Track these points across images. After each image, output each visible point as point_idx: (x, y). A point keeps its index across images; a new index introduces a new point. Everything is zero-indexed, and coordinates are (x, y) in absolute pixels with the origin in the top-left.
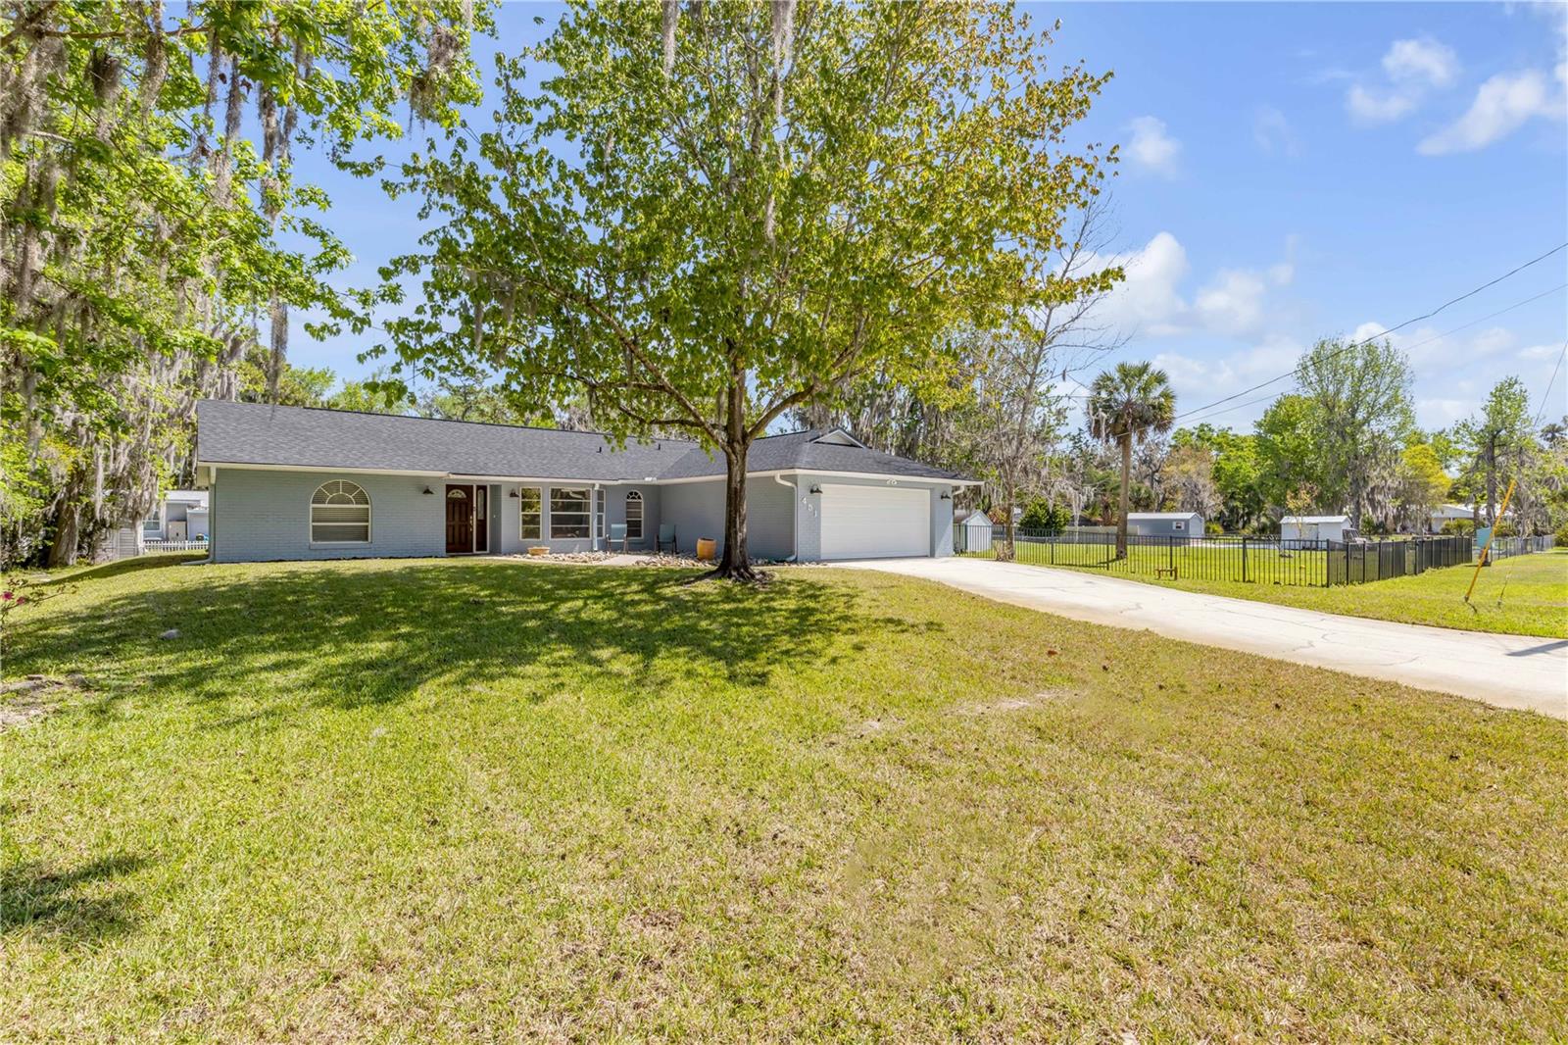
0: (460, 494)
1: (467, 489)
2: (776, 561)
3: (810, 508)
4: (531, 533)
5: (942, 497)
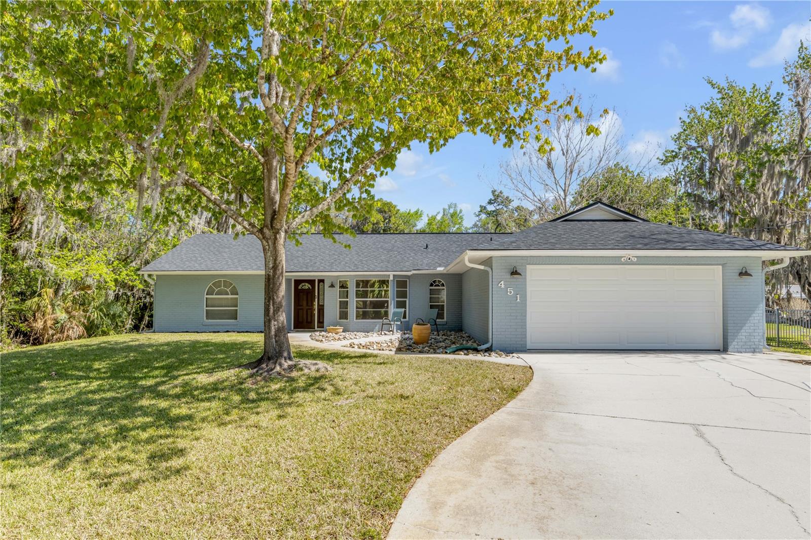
0: (307, 286)
1: (312, 282)
2: (467, 349)
3: (511, 292)
4: (344, 315)
5: (741, 274)
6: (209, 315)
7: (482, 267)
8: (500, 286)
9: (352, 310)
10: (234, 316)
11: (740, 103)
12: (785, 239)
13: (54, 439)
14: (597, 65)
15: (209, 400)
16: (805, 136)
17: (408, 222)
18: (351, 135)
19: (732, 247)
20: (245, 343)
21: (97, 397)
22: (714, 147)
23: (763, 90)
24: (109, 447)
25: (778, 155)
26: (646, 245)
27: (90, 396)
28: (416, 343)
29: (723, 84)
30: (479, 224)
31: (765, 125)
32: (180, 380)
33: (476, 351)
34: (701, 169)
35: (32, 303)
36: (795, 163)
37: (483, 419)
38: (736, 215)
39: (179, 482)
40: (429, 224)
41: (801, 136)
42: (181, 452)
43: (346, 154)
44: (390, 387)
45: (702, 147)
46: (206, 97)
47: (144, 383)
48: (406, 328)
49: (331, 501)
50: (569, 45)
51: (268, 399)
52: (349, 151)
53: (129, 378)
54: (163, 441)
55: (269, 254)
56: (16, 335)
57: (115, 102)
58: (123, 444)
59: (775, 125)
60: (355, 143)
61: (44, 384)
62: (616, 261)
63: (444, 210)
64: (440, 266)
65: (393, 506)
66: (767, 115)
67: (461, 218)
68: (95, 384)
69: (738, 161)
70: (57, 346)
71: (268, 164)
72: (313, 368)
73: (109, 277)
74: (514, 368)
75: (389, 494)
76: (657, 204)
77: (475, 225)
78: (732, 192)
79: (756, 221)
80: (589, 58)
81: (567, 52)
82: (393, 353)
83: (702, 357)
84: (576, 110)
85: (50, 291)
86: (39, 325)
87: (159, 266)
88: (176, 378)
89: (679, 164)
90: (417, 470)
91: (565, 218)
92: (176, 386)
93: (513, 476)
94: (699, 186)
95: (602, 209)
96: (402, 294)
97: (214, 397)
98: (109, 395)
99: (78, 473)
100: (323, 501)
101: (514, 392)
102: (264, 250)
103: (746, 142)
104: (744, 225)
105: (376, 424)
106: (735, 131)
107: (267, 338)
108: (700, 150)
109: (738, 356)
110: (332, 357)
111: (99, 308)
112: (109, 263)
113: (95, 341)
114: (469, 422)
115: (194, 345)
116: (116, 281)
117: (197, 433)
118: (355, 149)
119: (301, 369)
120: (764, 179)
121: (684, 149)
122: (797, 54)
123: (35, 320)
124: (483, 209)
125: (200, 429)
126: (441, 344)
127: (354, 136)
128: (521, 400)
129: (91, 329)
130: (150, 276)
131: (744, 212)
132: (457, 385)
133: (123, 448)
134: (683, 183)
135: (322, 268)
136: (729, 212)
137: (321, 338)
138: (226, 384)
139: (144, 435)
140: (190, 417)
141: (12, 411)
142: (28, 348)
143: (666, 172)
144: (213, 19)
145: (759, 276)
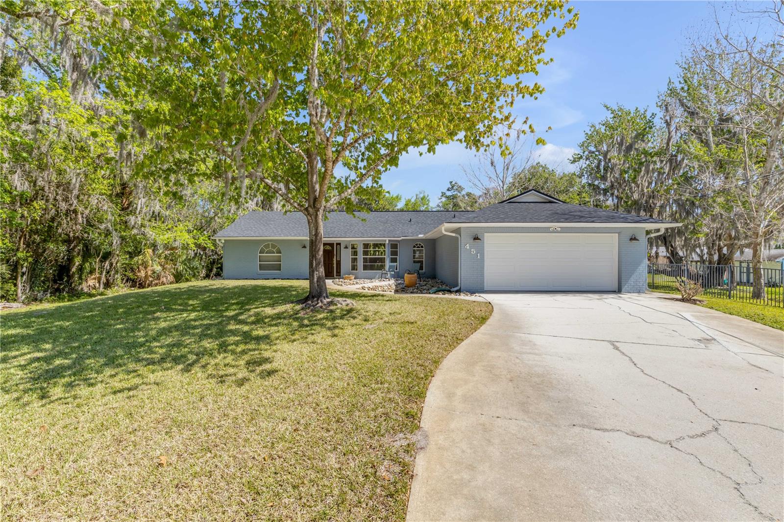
0: (328, 248)
1: (331, 245)
2: (443, 291)
3: (473, 251)
4: (354, 268)
5: (631, 239)
6: (262, 267)
7: (454, 235)
8: (466, 247)
9: (360, 264)
10: (278, 268)
11: (626, 121)
12: (655, 216)
13: (176, 352)
14: (537, 95)
15: (276, 325)
16: (671, 144)
17: (391, 203)
18: (364, 143)
19: (625, 220)
20: (291, 287)
21: (197, 323)
22: (608, 151)
23: (642, 111)
24: (215, 357)
25: (652, 157)
26: (566, 219)
27: (193, 323)
28: (408, 286)
29: (615, 108)
30: (441, 205)
31: (644, 136)
32: (252, 312)
33: (450, 292)
34: (598, 167)
35: (138, 259)
36: (664, 162)
37: (467, 338)
38: (622, 198)
39: (271, 380)
40: (406, 205)
41: (668, 144)
42: (267, 360)
43: (361, 156)
44: (399, 316)
45: (599, 151)
46: (273, 116)
47: (227, 314)
48: (398, 276)
49: (379, 392)
50: (519, 81)
51: (317, 324)
52: (363, 154)
53: (216, 310)
54: (252, 353)
55: (312, 225)
56: (127, 281)
57: (214, 120)
58: (226, 355)
59: (650, 136)
60: (368, 149)
61: (158, 314)
62: (546, 230)
63: (417, 195)
64: (420, 234)
65: (421, 395)
66: (645, 129)
67: (428, 200)
68: (193, 315)
69: (624, 161)
70: (159, 288)
71: (311, 163)
72: (344, 303)
73: (191, 241)
74: (479, 303)
75: (417, 388)
76: (566, 191)
77: (438, 206)
78: (619, 183)
79: (636, 202)
80: (533, 90)
81: (517, 85)
82: (393, 293)
83: (605, 296)
84: (530, 127)
85: (150, 251)
86: (142, 274)
87: (226, 233)
88: (249, 310)
89: (583, 163)
90: (431, 372)
91: (510, 201)
92: (251, 316)
93: (496, 375)
94: (597, 178)
95: (535, 195)
96: (394, 253)
97: (280, 323)
98: (205, 322)
99: (199, 375)
100: (374, 391)
101: (483, 320)
102: (309, 222)
103: (629, 148)
104: (627, 205)
105: (395, 341)
106: (622, 140)
107: (311, 283)
108: (597, 153)
109: (629, 295)
110: (354, 296)
111: (183, 262)
112: (189, 231)
113: (184, 285)
114: (457, 340)
115: (255, 288)
116: (195, 244)
117: (274, 348)
118: (367, 153)
119: (336, 305)
120: (642, 173)
121: (586, 153)
122: (667, 87)
123: (139, 271)
124: (443, 194)
125: (275, 344)
126: (425, 287)
127: (366, 144)
128: (489, 325)
129: (178, 277)
130: (219, 240)
131: (627, 197)
132: (444, 315)
133: (225, 358)
134: (586, 176)
135: (339, 235)
136: (617, 197)
137: (340, 283)
138: (285, 314)
139: (239, 349)
140: (267, 337)
141: (141, 333)
142: (136, 290)
143: (574, 168)
144: (282, 61)
145: (643, 240)
